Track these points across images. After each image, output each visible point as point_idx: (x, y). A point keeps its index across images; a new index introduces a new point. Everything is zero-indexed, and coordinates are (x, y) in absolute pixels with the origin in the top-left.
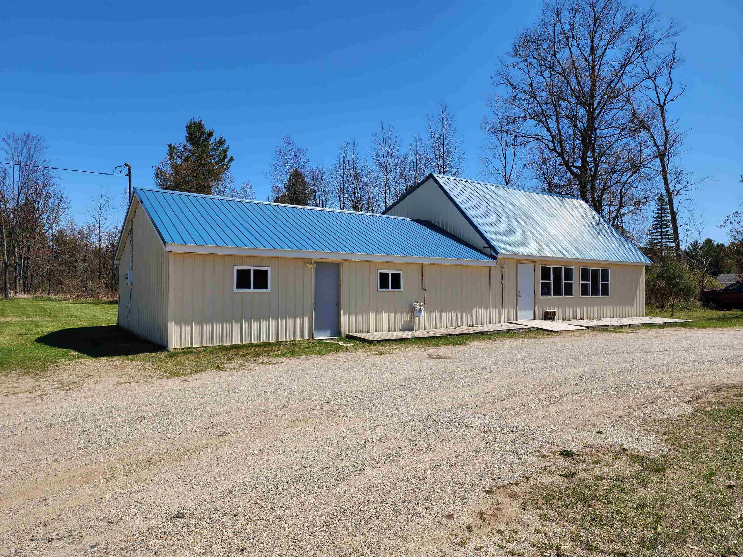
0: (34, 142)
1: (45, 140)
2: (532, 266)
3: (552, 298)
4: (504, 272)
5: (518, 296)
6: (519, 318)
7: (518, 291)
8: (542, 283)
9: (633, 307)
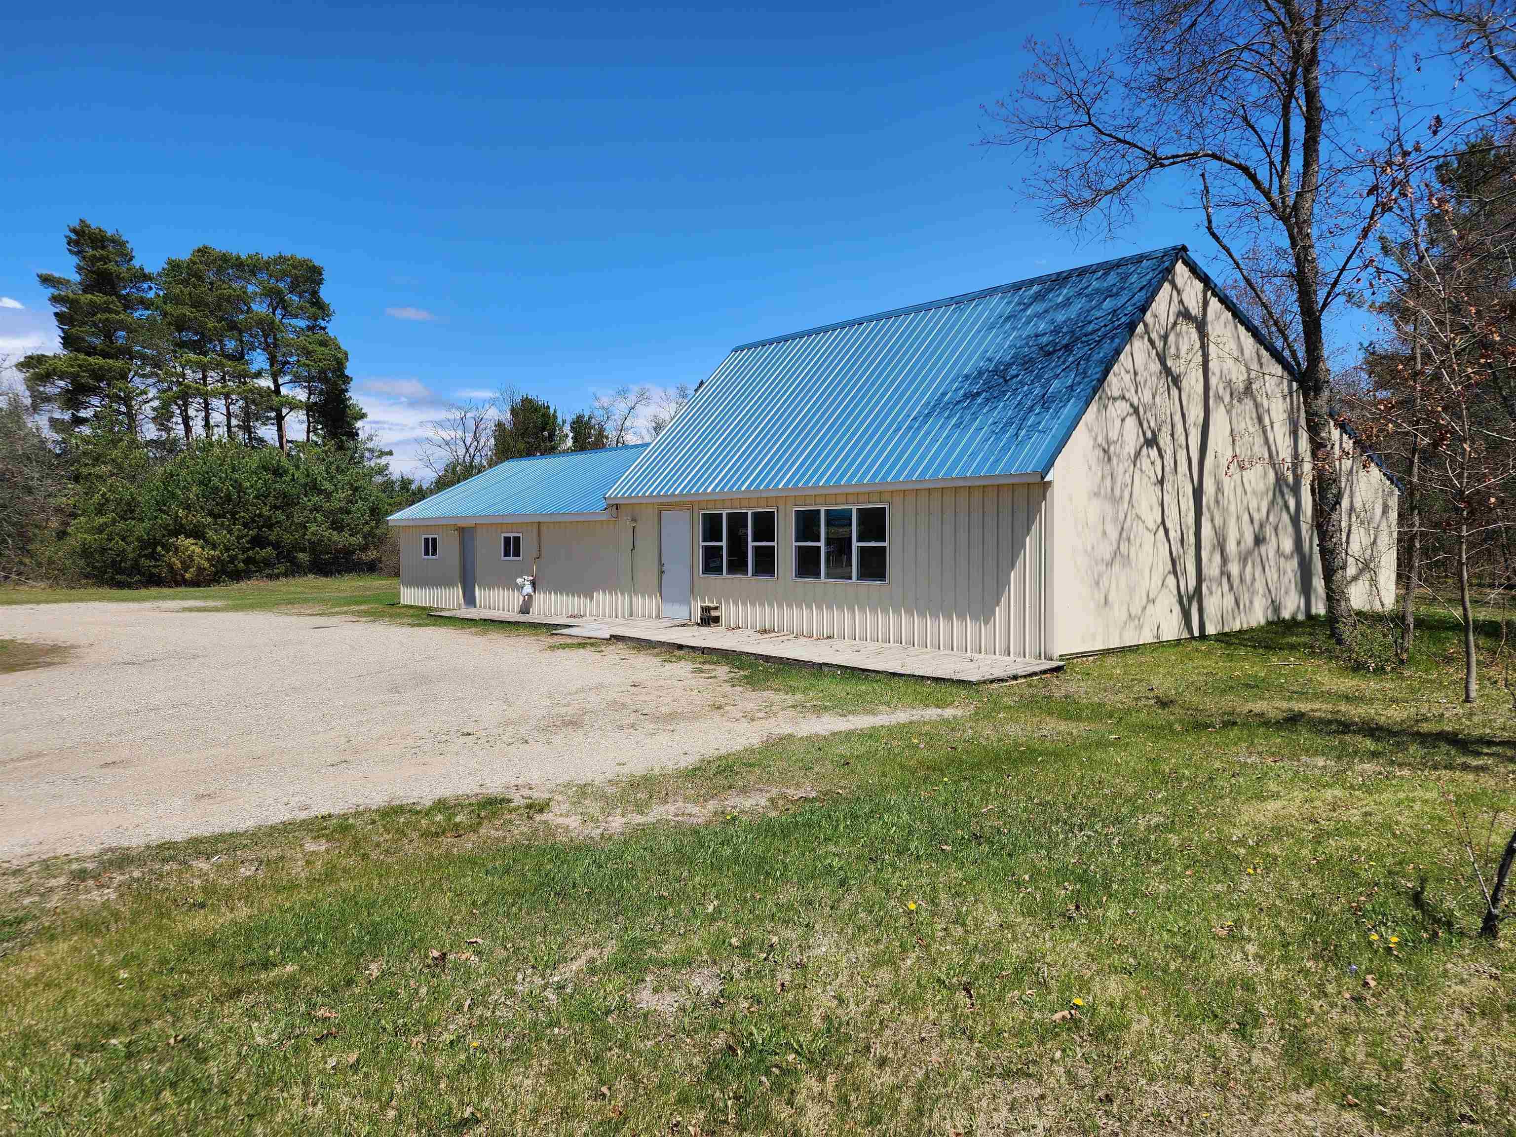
2: (687, 513)
3: (725, 580)
4: (637, 529)
5: (661, 572)
6: (662, 615)
7: (661, 564)
8: (706, 548)
9: (986, 623)
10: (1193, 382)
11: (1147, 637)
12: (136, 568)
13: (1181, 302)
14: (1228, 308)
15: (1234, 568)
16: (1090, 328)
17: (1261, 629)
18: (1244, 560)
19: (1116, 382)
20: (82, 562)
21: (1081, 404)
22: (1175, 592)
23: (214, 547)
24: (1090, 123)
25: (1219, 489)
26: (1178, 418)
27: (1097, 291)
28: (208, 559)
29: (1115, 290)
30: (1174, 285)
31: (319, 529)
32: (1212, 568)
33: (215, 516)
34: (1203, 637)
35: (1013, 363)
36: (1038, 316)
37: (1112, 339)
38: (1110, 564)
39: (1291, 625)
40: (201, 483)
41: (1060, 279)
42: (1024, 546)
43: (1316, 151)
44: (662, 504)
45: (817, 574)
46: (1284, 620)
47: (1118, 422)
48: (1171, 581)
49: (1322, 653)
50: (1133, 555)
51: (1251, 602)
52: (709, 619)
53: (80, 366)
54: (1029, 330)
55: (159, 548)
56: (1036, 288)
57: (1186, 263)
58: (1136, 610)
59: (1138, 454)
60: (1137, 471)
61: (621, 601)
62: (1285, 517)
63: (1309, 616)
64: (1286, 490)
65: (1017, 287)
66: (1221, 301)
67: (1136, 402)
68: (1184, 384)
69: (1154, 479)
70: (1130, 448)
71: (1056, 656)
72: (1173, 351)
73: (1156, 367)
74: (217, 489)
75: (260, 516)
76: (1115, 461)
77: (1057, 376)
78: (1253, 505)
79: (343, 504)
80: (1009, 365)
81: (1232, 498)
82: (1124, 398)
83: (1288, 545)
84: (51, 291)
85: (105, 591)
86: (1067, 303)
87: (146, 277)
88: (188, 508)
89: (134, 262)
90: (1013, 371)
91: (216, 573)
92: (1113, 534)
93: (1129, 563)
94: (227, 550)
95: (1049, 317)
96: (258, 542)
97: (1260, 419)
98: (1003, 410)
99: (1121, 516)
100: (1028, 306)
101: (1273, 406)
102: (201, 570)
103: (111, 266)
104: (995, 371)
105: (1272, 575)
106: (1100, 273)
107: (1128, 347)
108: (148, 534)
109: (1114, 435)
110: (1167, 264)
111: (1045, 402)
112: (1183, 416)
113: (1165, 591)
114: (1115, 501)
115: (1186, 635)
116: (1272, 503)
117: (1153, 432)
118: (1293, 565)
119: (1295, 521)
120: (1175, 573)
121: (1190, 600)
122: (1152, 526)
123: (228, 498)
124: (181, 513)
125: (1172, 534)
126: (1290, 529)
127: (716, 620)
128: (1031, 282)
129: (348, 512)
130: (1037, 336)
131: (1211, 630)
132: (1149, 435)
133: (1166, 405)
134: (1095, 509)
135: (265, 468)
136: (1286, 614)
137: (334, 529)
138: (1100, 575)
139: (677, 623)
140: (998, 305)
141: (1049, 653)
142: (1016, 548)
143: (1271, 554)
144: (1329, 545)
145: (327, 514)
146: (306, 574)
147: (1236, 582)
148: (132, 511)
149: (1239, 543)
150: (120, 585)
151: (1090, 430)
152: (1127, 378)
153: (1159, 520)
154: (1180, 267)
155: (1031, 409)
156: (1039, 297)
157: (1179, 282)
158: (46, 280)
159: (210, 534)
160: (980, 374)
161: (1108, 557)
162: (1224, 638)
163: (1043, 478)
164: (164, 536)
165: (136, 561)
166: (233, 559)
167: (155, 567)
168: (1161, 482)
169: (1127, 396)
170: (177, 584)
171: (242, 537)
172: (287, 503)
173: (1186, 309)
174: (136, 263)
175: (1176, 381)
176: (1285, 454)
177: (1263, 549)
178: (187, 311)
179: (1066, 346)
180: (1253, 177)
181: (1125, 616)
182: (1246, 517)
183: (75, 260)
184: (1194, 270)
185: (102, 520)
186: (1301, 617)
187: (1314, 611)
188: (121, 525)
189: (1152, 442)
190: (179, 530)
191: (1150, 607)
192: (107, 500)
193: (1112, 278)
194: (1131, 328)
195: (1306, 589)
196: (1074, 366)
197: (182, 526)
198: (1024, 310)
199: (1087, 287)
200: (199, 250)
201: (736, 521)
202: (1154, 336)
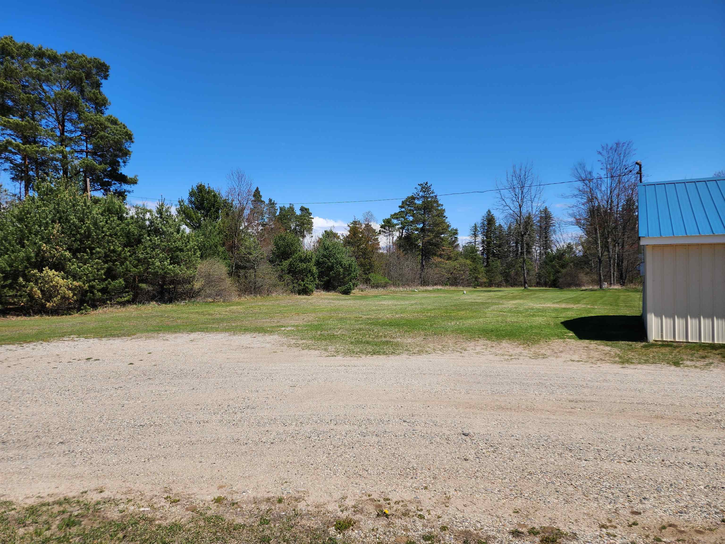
0: (624, 148)
1: (633, 143)
28: (70, 289)
33: (75, 251)
55: (21, 279)
91: (77, 302)
94: (88, 281)
96: (111, 274)
124: (44, 246)
159: (72, 267)
166: (92, 288)
167: (14, 296)
190: (42, 262)
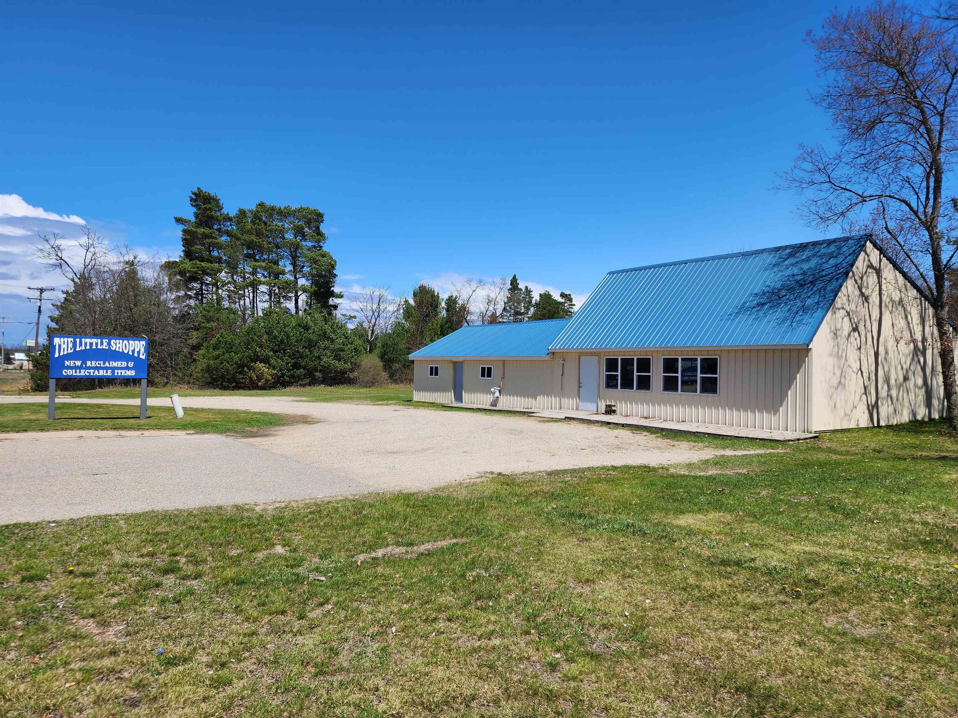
2: (596, 358)
3: (619, 391)
4: (565, 365)
5: (580, 387)
6: (580, 408)
7: (579, 383)
8: (607, 375)
9: (775, 414)
10: (874, 299)
11: (853, 425)
12: (233, 379)
13: (869, 260)
14: (891, 263)
15: (894, 393)
16: (824, 273)
17: (906, 424)
18: (899, 387)
19: (841, 300)
20: (207, 375)
21: (824, 312)
22: (866, 403)
23: (274, 368)
24: (830, 182)
25: (887, 353)
26: (867, 317)
27: (824, 254)
28: (270, 375)
29: (835, 254)
30: (866, 253)
31: (328, 360)
32: (883, 393)
33: (275, 352)
34: (879, 426)
35: (782, 289)
36: (793, 265)
37: (837, 280)
38: (836, 388)
39: (922, 423)
40: (268, 334)
41: (803, 247)
42: (796, 378)
43: (940, 192)
44: (581, 353)
45: (676, 390)
46: (918, 420)
47: (841, 320)
48: (864, 397)
49: (946, 434)
50: (847, 384)
51: (902, 410)
52: (610, 410)
53: (198, 268)
54: (789, 272)
55: (246, 369)
56: (788, 251)
57: (871, 242)
58: (848, 411)
59: (849, 335)
60: (849, 344)
61: (555, 401)
62: (919, 368)
63: (931, 420)
64: (919, 353)
65: (777, 249)
66: (888, 259)
67: (848, 310)
68: (870, 300)
69: (856, 348)
70: (846, 333)
71: (813, 431)
72: (865, 284)
73: (857, 293)
74: (275, 337)
75: (298, 352)
76: (839, 338)
77: (809, 297)
78: (903, 361)
79: (341, 346)
80: (780, 290)
81: (893, 357)
82: (843, 308)
83: (920, 382)
84: (181, 227)
85: (217, 391)
86: (808, 259)
87: (230, 219)
88: (261, 346)
89: (223, 211)
90: (783, 293)
91: (274, 383)
92: (838, 373)
93: (845, 388)
94: (281, 370)
95: (799, 266)
96: (296, 366)
97: (906, 317)
98: (780, 313)
99: (842, 366)
100: (785, 260)
101: (912, 311)
102: (267, 380)
103: (213, 213)
104: (773, 293)
105: (912, 396)
106: (825, 245)
107: (845, 284)
108: (241, 361)
109: (839, 326)
110: (863, 243)
111: (805, 309)
112: (870, 316)
113: (861, 402)
114: (839, 357)
115: (871, 425)
116: (913, 359)
117: (856, 324)
118: (922, 393)
119: (923, 369)
120: (866, 393)
121: (873, 407)
122: (855, 370)
123: (282, 342)
124: (258, 349)
125: (864, 374)
126: (921, 374)
127: (614, 412)
128: (786, 247)
129: (343, 350)
130: (793, 275)
131: (882, 423)
132: (854, 326)
133: (863, 311)
134: (831, 362)
135: (300, 326)
136: (919, 418)
137: (337, 360)
138: (832, 395)
139: (591, 413)
140: (770, 259)
141: (810, 429)
142: (791, 380)
143: (912, 386)
144: (949, 382)
145: (333, 351)
146: (320, 385)
147: (895, 401)
148: (231, 348)
149: (896, 381)
150: (225, 388)
151: (828, 324)
152: (845, 299)
153: (859, 368)
154: (868, 244)
155: (797, 313)
156: (790, 255)
157: (868, 251)
158: (179, 220)
159: (272, 361)
160: (764, 294)
161: (836, 385)
162: (888, 427)
163: (808, 346)
164: (248, 362)
165: (233, 375)
166: (283, 375)
167: (243, 378)
168: (860, 349)
169: (845, 307)
170: (254, 389)
171: (288, 364)
172: (311, 345)
173: (871, 264)
174: (225, 211)
175: (866, 299)
176: (918, 336)
177: (908, 383)
178: (254, 238)
179: (811, 282)
180: (909, 205)
181: (843, 414)
182: (899, 367)
183: (194, 210)
184: (875, 245)
185: (217, 353)
186: (926, 419)
187: (933, 417)
188: (227, 355)
189: (855, 329)
190: (256, 358)
191: (854, 410)
192: (220, 342)
193: (832, 248)
194: (846, 274)
195: (929, 404)
196: (817, 292)
197: (258, 357)
198: (784, 261)
199: (818, 252)
200: (259, 205)
201: (627, 363)
202: (857, 278)
